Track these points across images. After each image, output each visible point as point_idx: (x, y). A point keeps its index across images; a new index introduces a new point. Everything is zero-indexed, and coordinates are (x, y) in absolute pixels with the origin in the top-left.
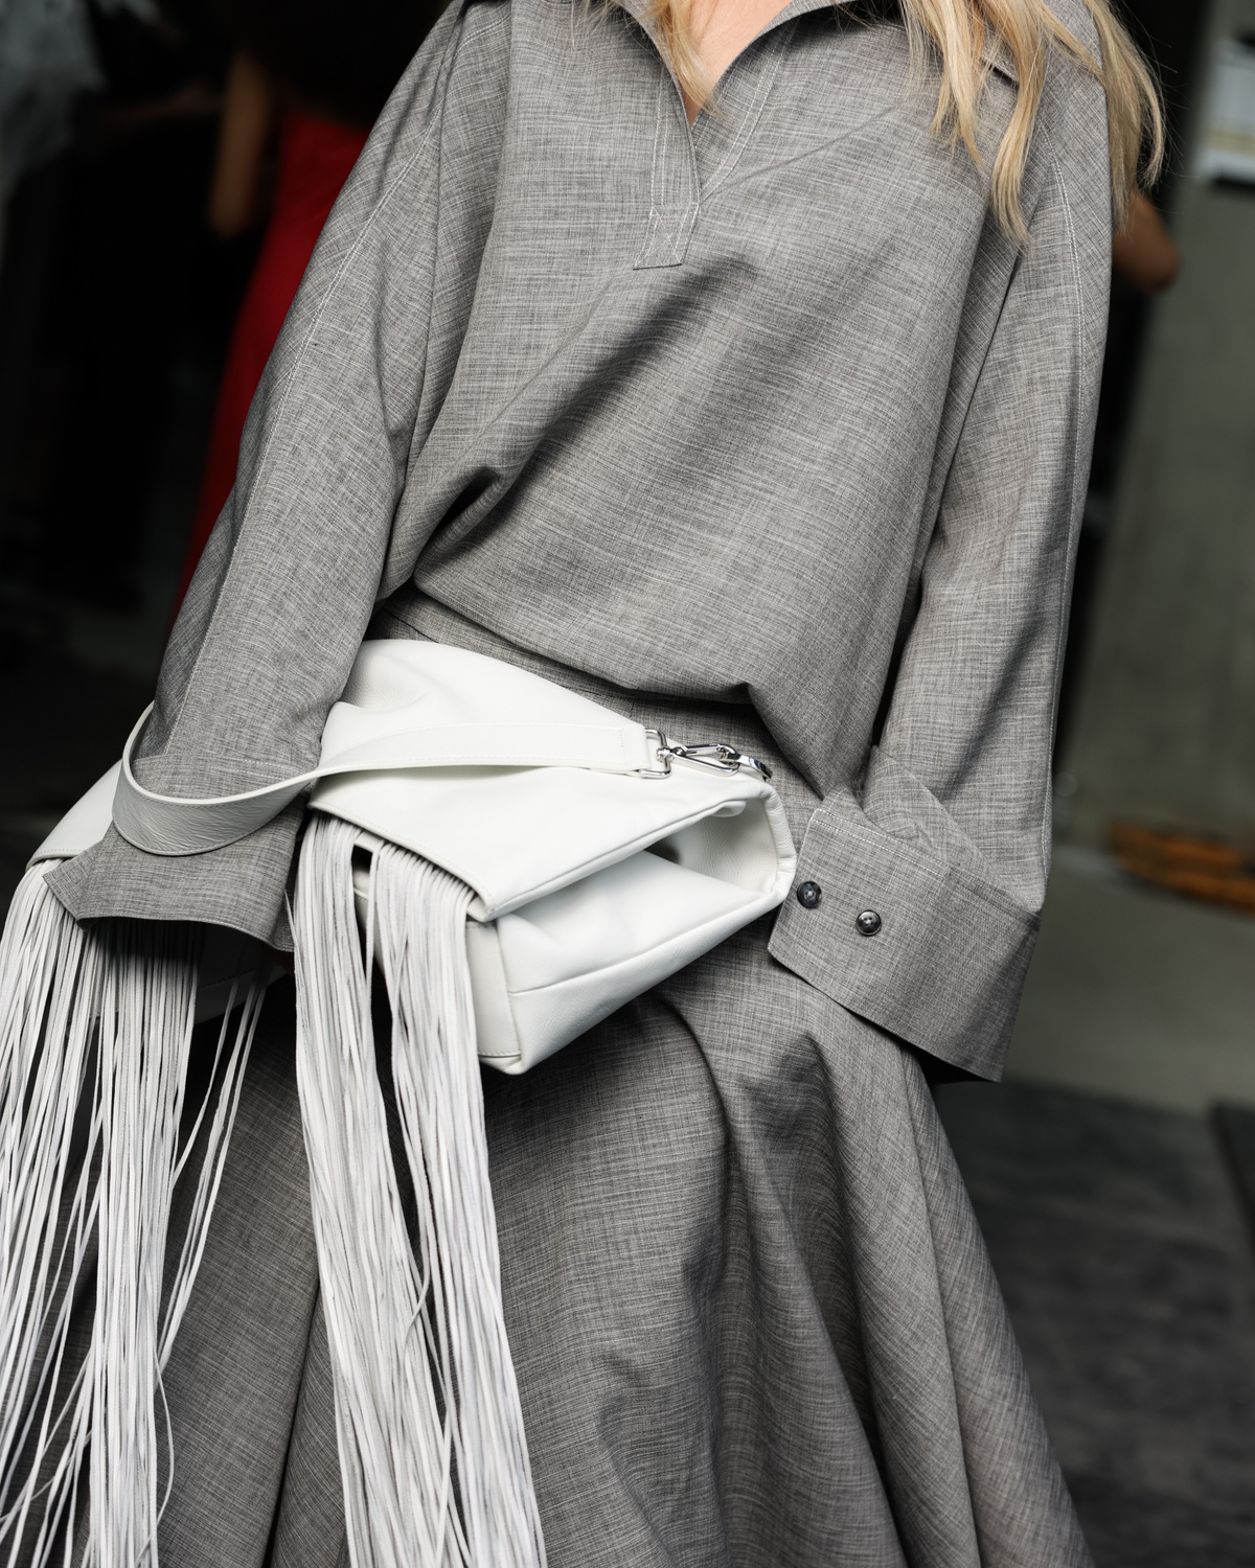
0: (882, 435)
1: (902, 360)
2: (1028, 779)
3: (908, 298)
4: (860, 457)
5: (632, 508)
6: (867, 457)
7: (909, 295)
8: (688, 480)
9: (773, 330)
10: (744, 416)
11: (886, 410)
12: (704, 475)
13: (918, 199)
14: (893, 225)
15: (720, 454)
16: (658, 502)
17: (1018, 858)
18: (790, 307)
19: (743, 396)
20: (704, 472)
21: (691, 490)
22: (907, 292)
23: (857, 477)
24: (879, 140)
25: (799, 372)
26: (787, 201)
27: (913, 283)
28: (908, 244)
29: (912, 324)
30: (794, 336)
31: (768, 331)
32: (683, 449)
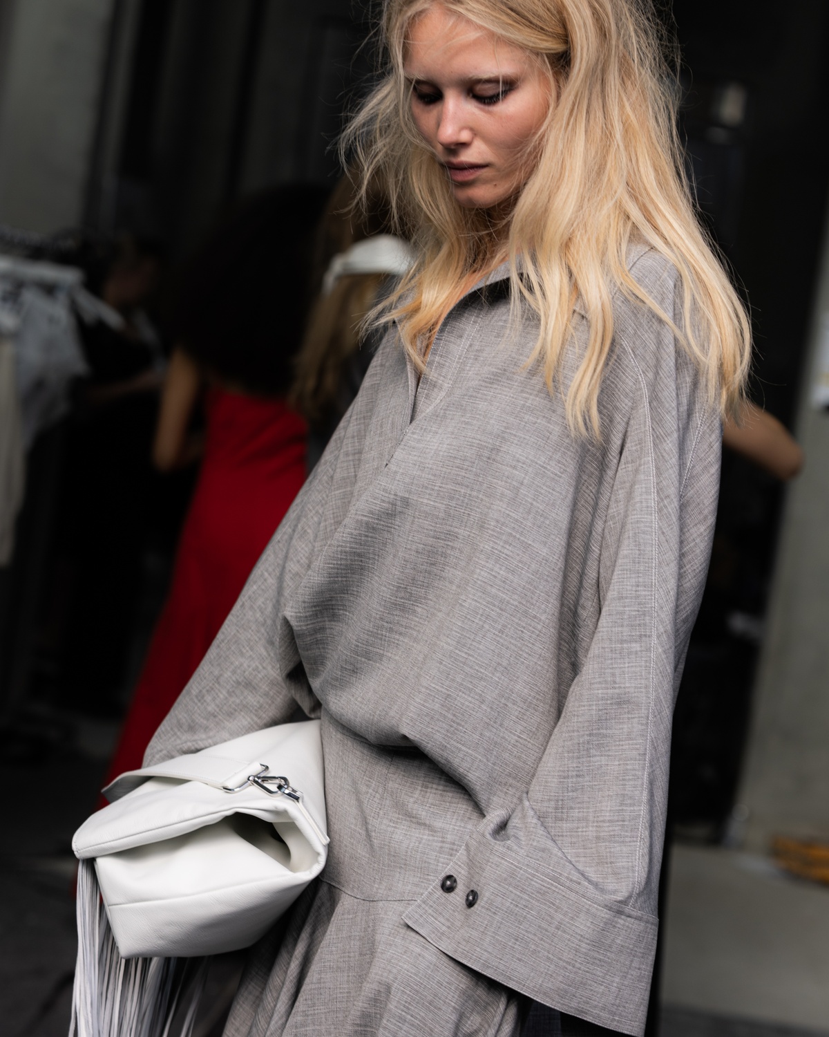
0: (498, 565)
1: (511, 514)
2: (620, 806)
3: (514, 471)
4: (481, 581)
5: (375, 631)
6: (486, 581)
7: (516, 470)
8: (403, 609)
9: (435, 501)
10: (427, 563)
11: (499, 548)
12: (413, 604)
13: (524, 405)
14: (505, 424)
15: (419, 590)
16: (389, 625)
17: (611, 863)
18: (444, 486)
19: (424, 549)
20: (412, 602)
21: (407, 616)
22: (515, 468)
23: (480, 594)
24: (505, 370)
25: (456, 530)
26: (450, 417)
27: (518, 461)
28: (515, 436)
29: (518, 489)
30: (448, 505)
31: (432, 503)
32: (395, 589)
